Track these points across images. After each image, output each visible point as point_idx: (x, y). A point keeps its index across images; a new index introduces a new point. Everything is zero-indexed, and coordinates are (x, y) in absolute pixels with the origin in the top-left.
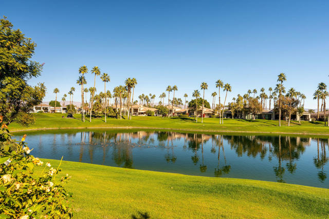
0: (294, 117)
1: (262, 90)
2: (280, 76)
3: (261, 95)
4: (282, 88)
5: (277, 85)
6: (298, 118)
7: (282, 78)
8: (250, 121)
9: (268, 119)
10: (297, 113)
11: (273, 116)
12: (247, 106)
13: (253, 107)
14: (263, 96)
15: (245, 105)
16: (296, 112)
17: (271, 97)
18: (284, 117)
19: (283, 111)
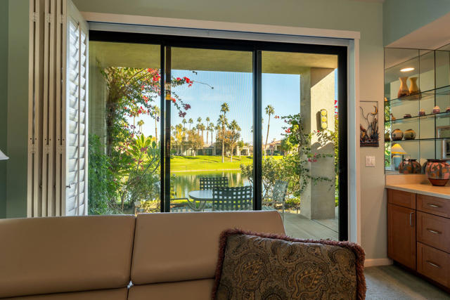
0: (235, 152)
1: (199, 120)
2: (224, 106)
3: (198, 126)
4: (225, 120)
5: (220, 116)
6: (238, 152)
7: (225, 108)
8: (189, 158)
9: (210, 155)
10: (238, 147)
11: (214, 152)
12: (186, 140)
13: (193, 141)
14: (201, 128)
15: (184, 138)
16: (236, 147)
17: (208, 129)
18: (225, 153)
19: (225, 145)
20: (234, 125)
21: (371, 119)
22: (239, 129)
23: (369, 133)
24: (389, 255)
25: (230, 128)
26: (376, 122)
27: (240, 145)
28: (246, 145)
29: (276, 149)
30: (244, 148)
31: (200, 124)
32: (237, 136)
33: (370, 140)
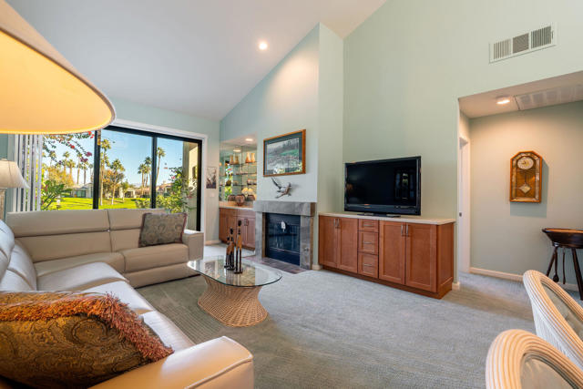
6: (122, 195)
7: (105, 144)
9: (81, 197)
10: (121, 188)
11: (89, 193)
16: (118, 189)
17: (80, 166)
18: (104, 194)
19: (104, 187)
20: (116, 165)
21: (213, 175)
22: (123, 169)
23: (212, 182)
24: (220, 238)
25: (112, 168)
26: (215, 177)
27: (124, 186)
28: (131, 186)
29: (166, 192)
30: (129, 190)
31: (68, 159)
32: (121, 176)
33: (212, 185)
